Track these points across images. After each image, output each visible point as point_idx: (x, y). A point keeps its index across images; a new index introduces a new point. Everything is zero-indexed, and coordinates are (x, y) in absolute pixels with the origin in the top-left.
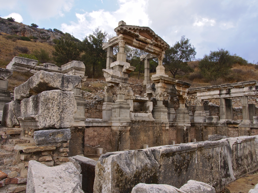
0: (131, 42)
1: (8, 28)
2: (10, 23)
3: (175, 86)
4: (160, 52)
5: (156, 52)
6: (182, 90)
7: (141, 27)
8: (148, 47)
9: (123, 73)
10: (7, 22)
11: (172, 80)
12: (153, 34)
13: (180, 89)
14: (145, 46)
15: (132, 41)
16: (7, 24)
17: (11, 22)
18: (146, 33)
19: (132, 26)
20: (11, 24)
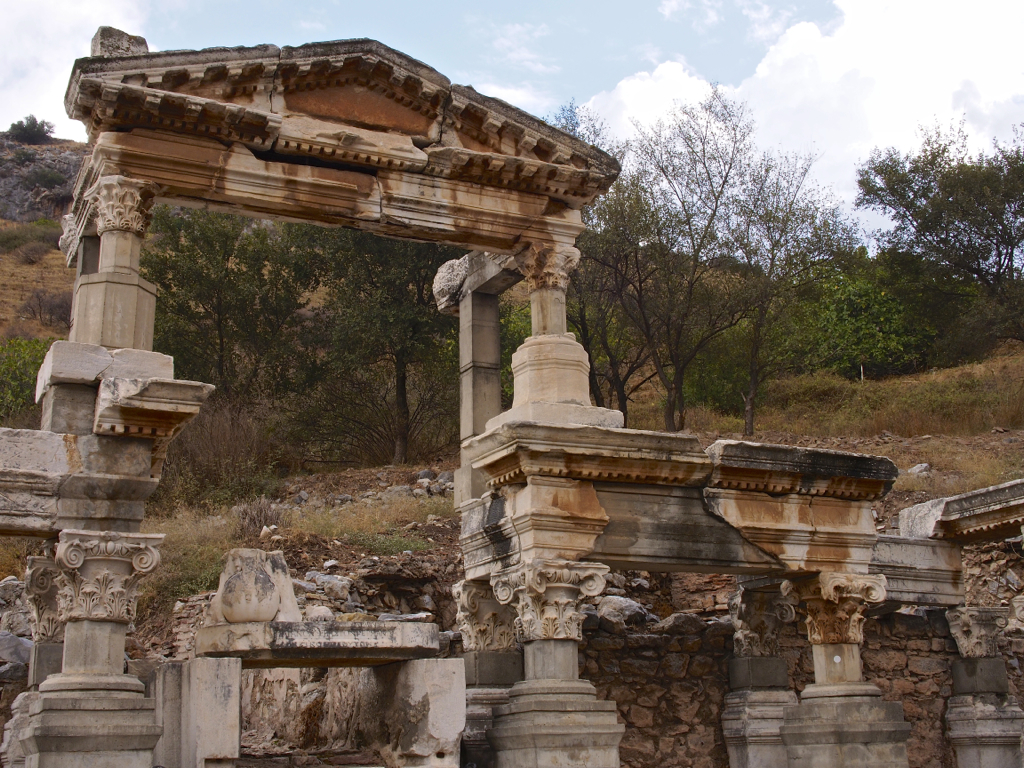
0: (204, 181)
1: (14, 188)
2: (25, 154)
3: (715, 497)
4: (525, 223)
5: (485, 228)
6: (803, 518)
7: (289, 50)
8: (390, 199)
9: (96, 441)
10: (11, 147)
11: (660, 450)
12: (429, 87)
13: (779, 515)
14: (354, 192)
15: (212, 169)
16: (9, 165)
17: (29, 148)
18: (359, 90)
19: (194, 53)
20: (30, 158)
